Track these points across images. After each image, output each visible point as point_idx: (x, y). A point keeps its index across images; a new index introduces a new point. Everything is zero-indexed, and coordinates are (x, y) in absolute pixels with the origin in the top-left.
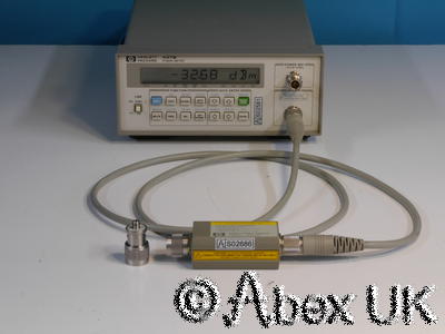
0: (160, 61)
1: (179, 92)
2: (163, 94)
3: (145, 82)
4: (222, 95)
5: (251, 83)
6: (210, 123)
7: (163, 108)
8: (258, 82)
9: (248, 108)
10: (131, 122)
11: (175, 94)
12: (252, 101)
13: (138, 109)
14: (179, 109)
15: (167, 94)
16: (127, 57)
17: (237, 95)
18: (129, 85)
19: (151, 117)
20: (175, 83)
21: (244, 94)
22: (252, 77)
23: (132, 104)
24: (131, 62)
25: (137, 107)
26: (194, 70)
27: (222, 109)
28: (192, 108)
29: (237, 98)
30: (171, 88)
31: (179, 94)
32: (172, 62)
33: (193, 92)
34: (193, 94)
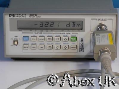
0: (28, 17)
1: (38, 34)
2: (30, 35)
3: (20, 29)
4: (62, 35)
5: (78, 29)
6: (55, 51)
7: (30, 43)
8: (82, 29)
9: (76, 43)
10: (12, 50)
11: (36, 35)
12: (78, 39)
13: (16, 43)
14: (38, 43)
15: (32, 35)
16: (10, 15)
17: (70, 36)
18: (11, 30)
19: (23, 47)
20: (36, 29)
21: (74, 35)
22: (79, 26)
23: (13, 41)
24: (12, 17)
25: (15, 42)
26: (47, 22)
27: (62, 43)
28: (46, 43)
29: (70, 38)
30: (34, 31)
31: (38, 35)
32: (35, 18)
33: (46, 34)
34: (46, 35)
